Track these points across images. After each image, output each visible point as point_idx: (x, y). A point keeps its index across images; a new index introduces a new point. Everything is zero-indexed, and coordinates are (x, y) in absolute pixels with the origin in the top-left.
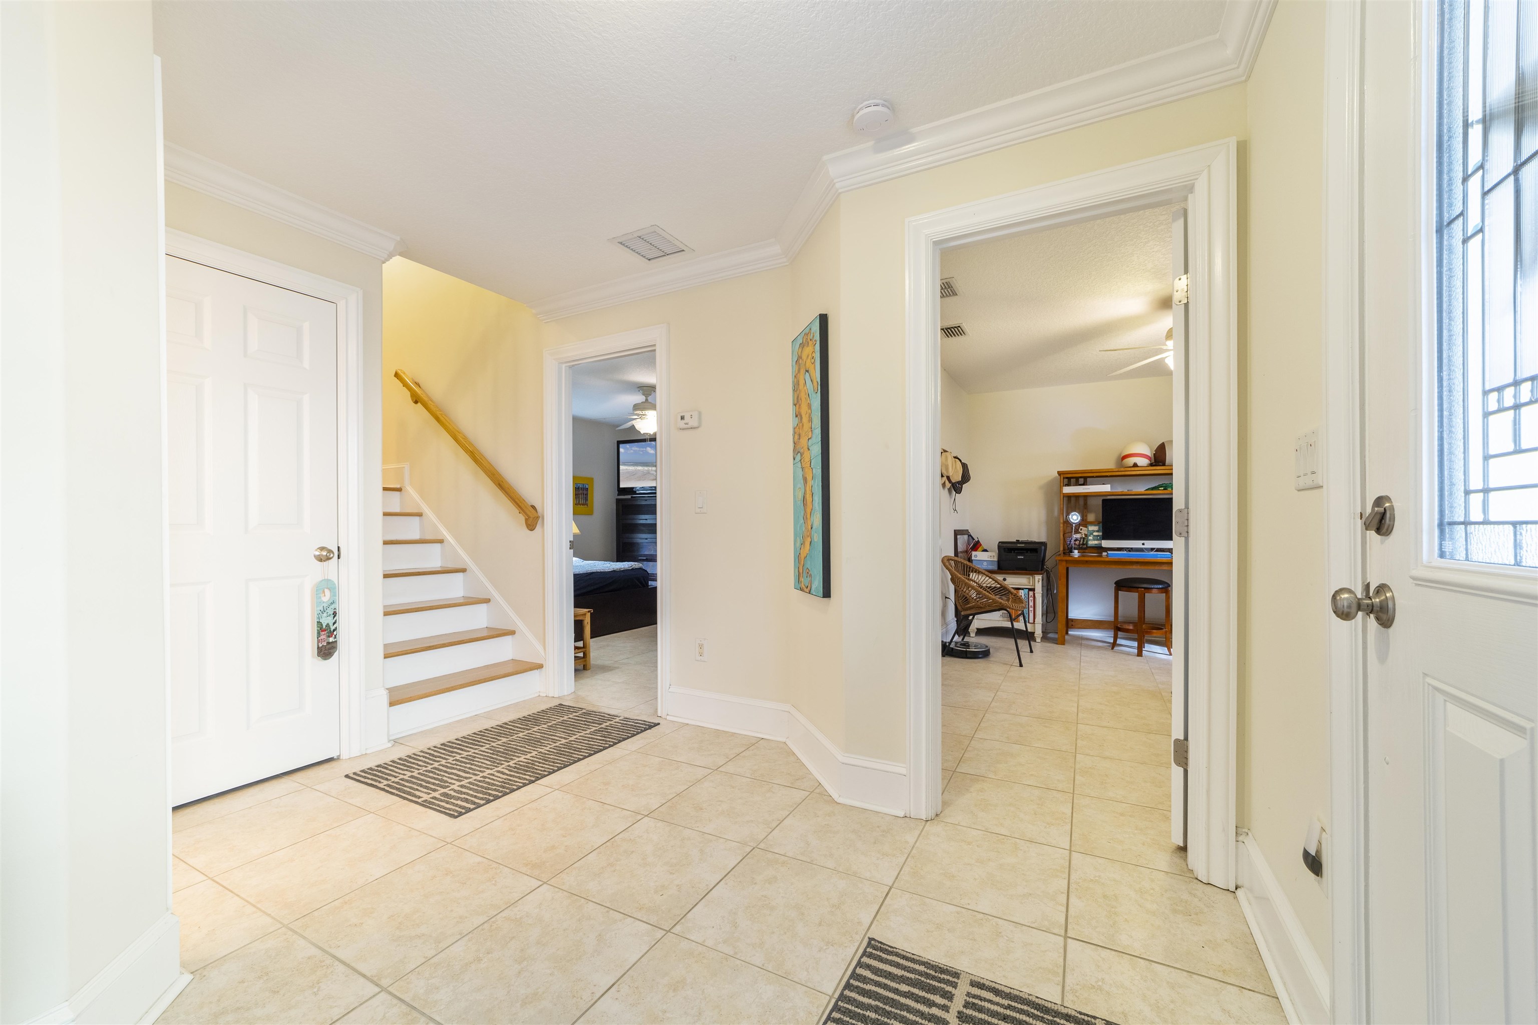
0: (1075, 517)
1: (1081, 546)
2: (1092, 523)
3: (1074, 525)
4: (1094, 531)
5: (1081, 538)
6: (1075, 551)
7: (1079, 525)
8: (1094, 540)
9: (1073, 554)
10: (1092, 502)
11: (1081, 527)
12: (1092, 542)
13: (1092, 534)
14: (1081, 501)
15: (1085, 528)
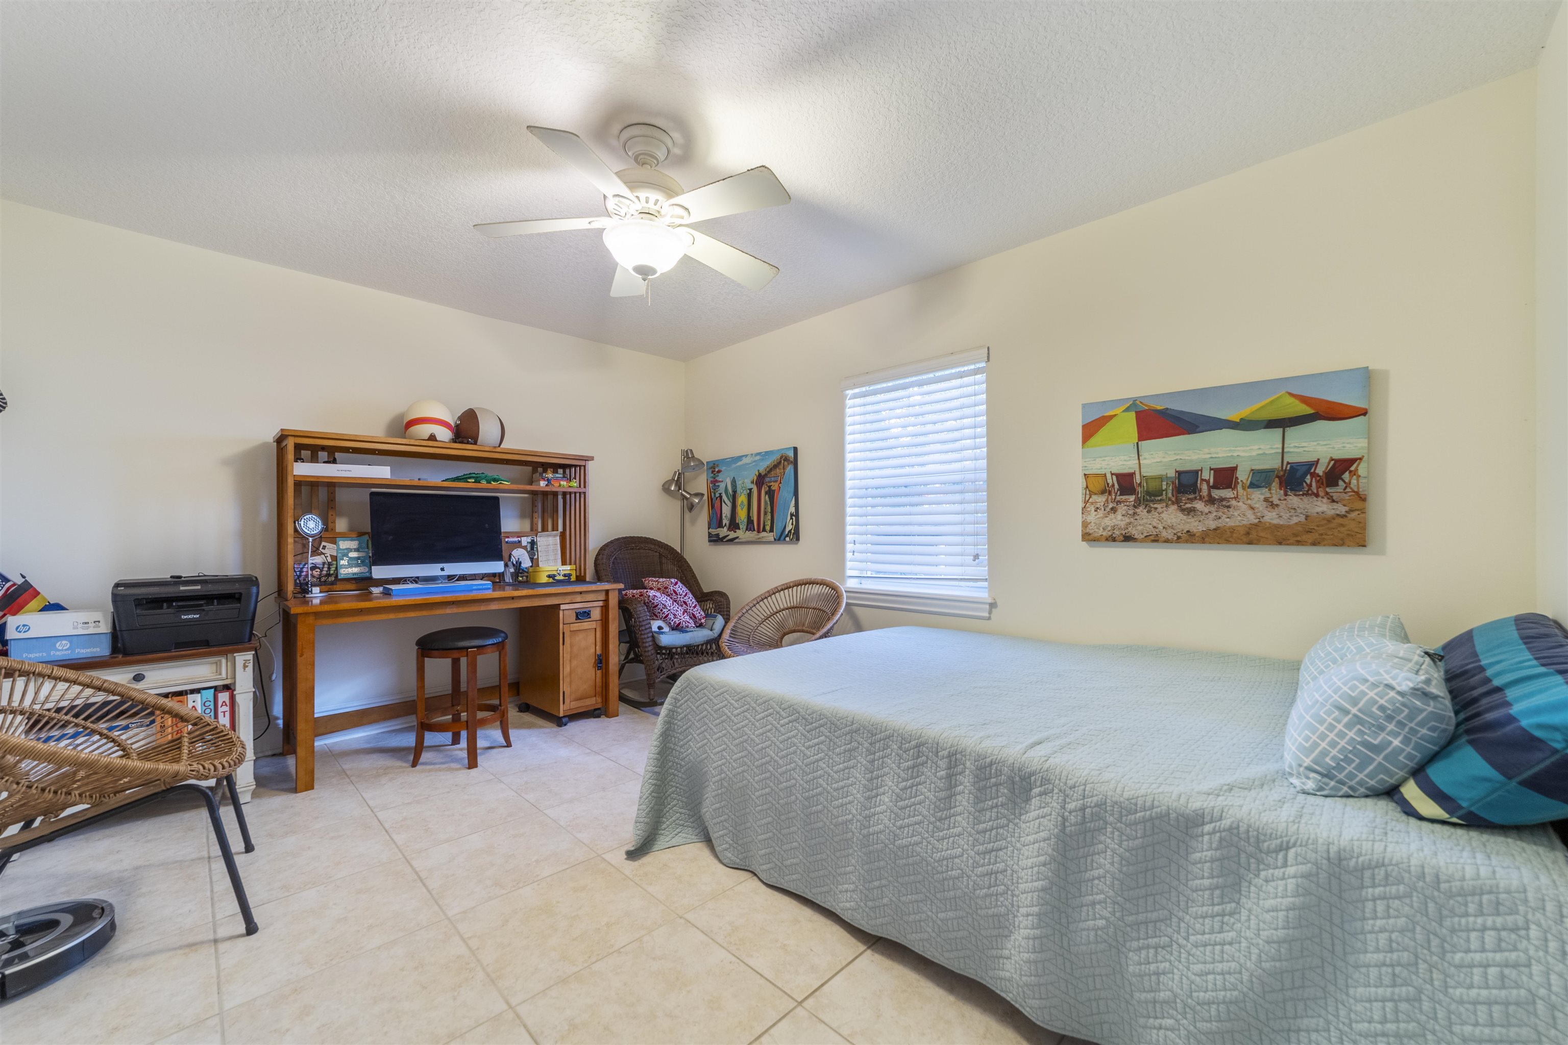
0: (311, 524)
1: (323, 579)
2: (344, 536)
3: (311, 539)
4: (350, 550)
5: (324, 564)
6: (314, 589)
7: (320, 538)
8: (350, 566)
9: (310, 595)
10: (342, 495)
11: (323, 544)
12: (347, 570)
13: (347, 555)
14: (323, 493)
15: (331, 546)
